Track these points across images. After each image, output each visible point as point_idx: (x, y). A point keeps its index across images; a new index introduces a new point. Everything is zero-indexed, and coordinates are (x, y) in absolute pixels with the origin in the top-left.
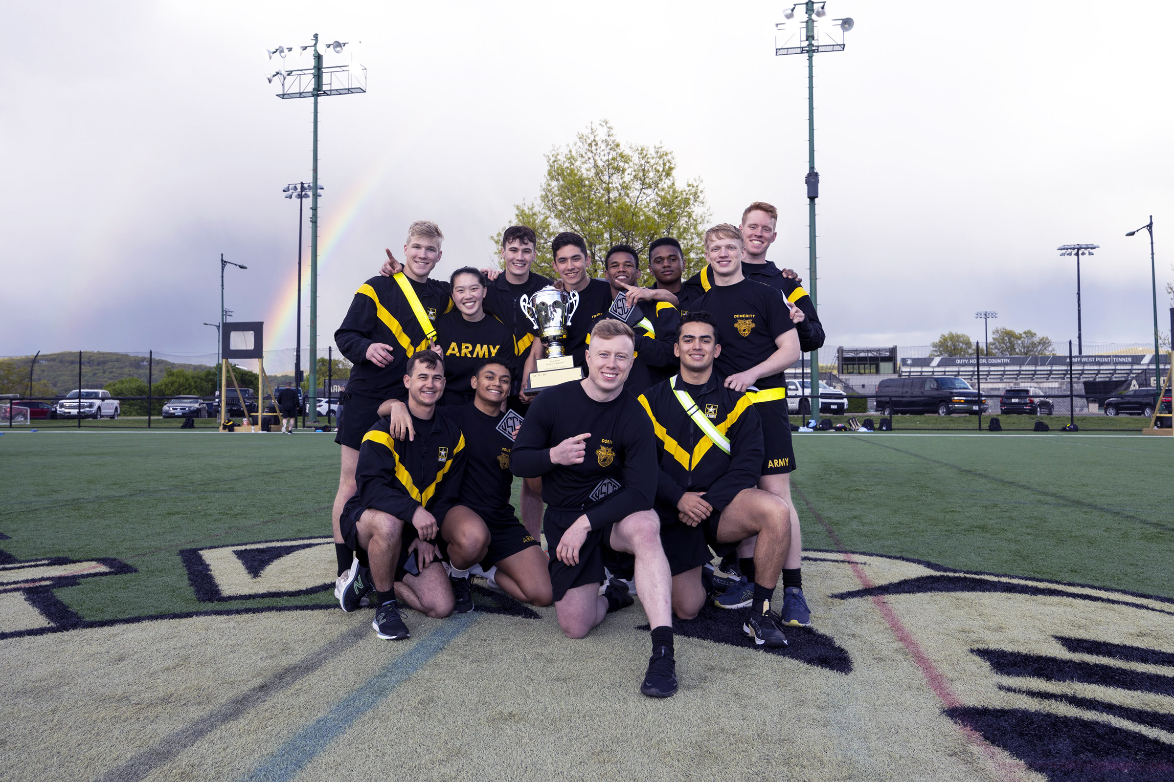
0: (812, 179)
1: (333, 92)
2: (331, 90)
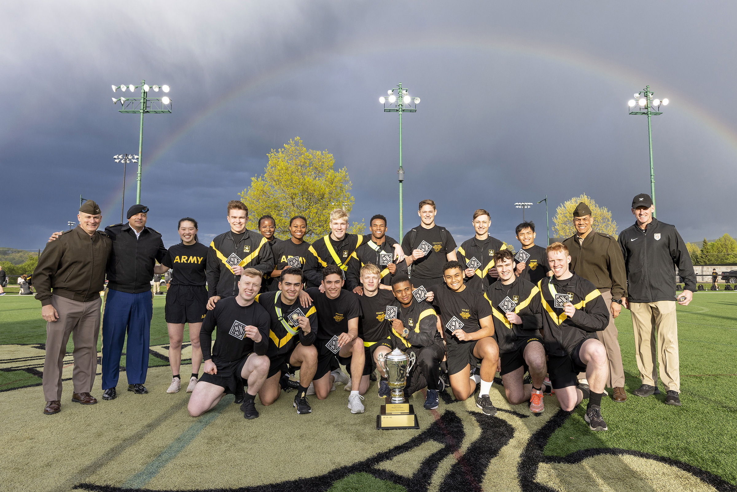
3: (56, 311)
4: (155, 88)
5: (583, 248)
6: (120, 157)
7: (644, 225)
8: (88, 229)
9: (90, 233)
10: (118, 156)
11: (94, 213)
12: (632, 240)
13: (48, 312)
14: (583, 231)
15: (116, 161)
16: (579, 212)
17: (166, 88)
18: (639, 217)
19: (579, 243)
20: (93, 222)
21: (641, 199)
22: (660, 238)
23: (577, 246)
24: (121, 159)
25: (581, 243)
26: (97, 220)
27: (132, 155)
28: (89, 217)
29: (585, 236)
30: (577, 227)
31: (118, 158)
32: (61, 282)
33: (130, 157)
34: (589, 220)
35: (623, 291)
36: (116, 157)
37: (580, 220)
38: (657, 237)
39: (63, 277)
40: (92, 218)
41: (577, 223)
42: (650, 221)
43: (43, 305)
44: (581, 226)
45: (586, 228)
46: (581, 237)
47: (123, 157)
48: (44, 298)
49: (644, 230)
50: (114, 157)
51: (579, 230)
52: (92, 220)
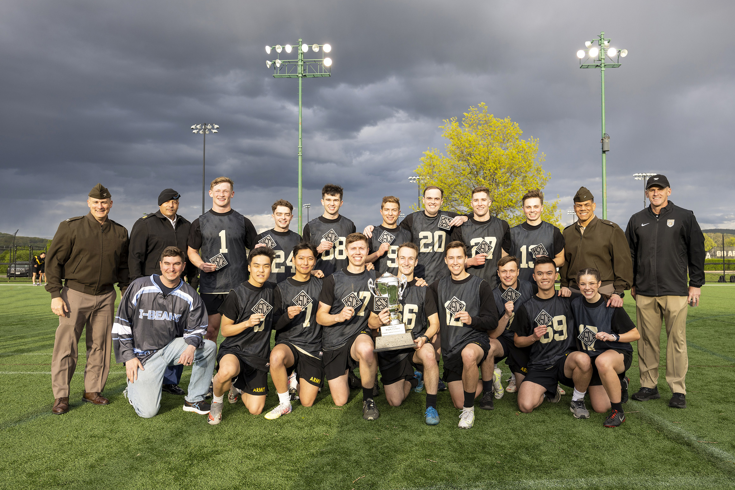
3: (65, 304)
4: (315, 48)
5: (584, 237)
6: (198, 127)
7: (658, 209)
8: (98, 215)
9: (100, 220)
10: (196, 126)
11: (101, 197)
12: (642, 225)
13: (57, 304)
14: (584, 218)
15: (194, 131)
16: (580, 196)
17: (327, 48)
18: (652, 200)
19: (580, 232)
20: (100, 207)
21: (656, 179)
22: (673, 224)
23: (578, 235)
24: (200, 130)
25: (582, 232)
26: (105, 206)
27: (212, 124)
28: (97, 202)
29: (587, 223)
30: (579, 214)
31: (197, 129)
32: (69, 272)
33: (209, 127)
34: (591, 206)
35: (626, 283)
36: (193, 127)
37: (581, 205)
38: (671, 223)
39: (72, 268)
40: (100, 203)
41: (578, 209)
42: (665, 205)
43: (53, 297)
44: (583, 212)
45: (589, 214)
46: (582, 225)
47: (201, 126)
48: (53, 290)
49: (657, 215)
50: (192, 127)
51: (581, 217)
52: (99, 206)
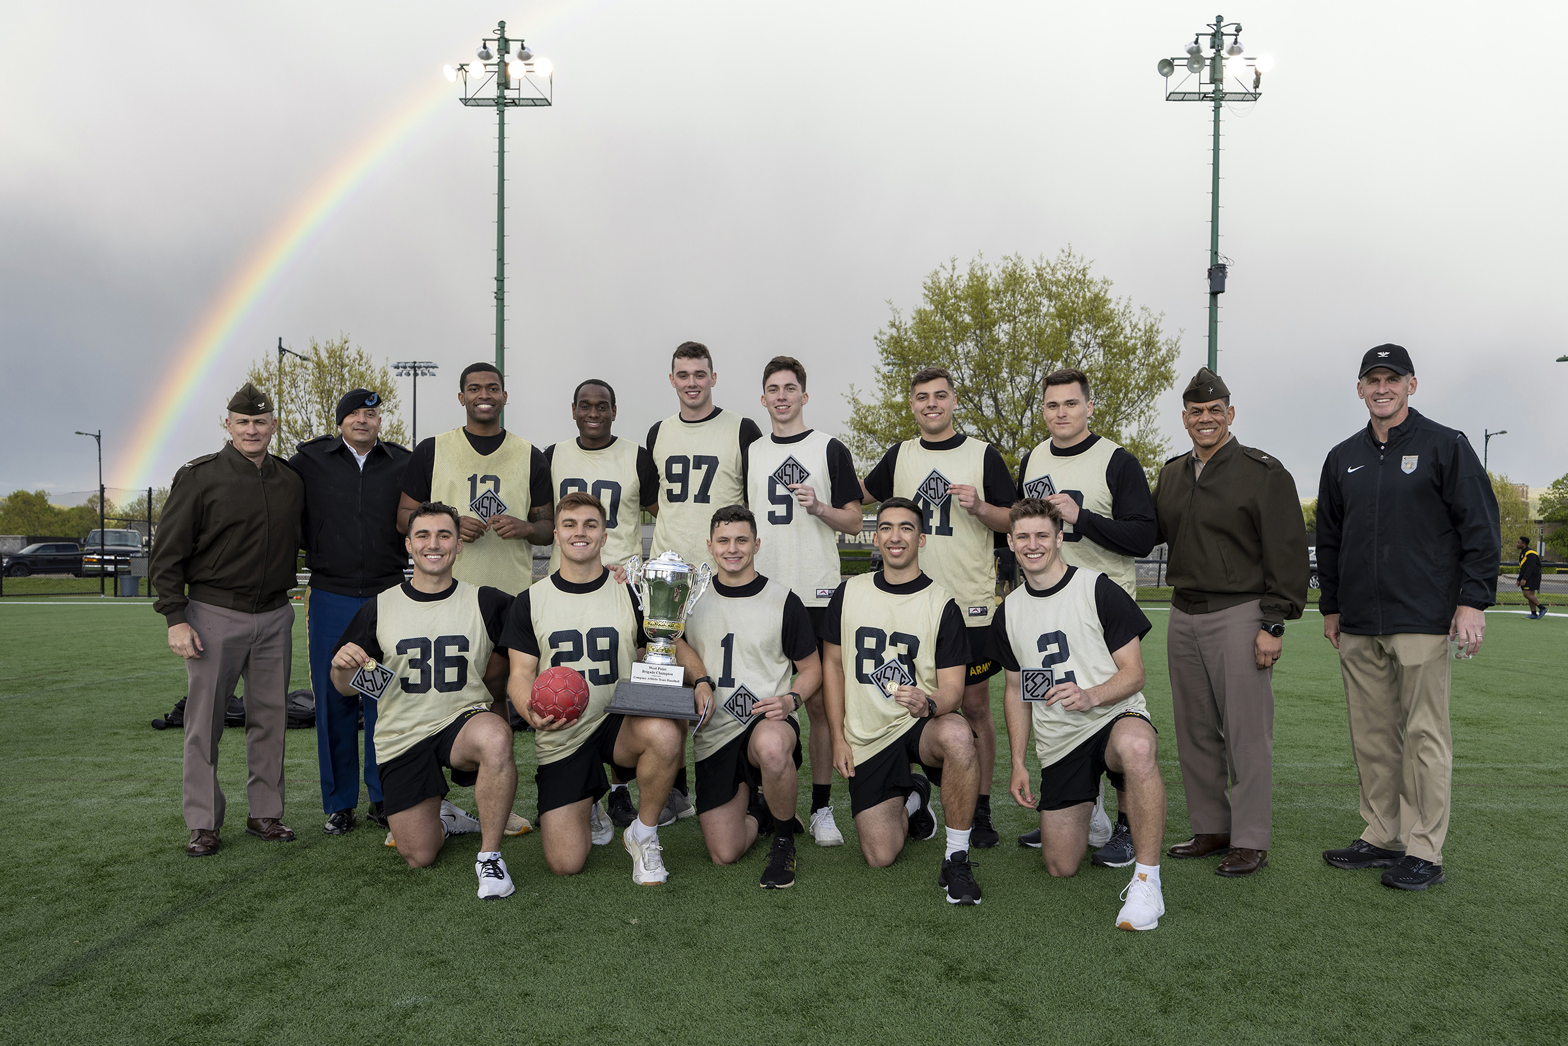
0: (1217, 275)
1: (522, 102)
2: (519, 99)
5: (1201, 487)
8: (246, 449)
11: (254, 411)
14: (1208, 441)
16: (1200, 388)
19: (1192, 476)
20: (251, 432)
23: (1189, 480)
25: (1198, 473)
29: (1211, 452)
30: (1195, 431)
32: (204, 569)
37: (1202, 410)
39: (210, 558)
41: (1194, 418)
44: (1205, 426)
45: (1217, 432)
46: (1200, 457)
48: (171, 608)
51: (1200, 438)
52: (249, 428)
